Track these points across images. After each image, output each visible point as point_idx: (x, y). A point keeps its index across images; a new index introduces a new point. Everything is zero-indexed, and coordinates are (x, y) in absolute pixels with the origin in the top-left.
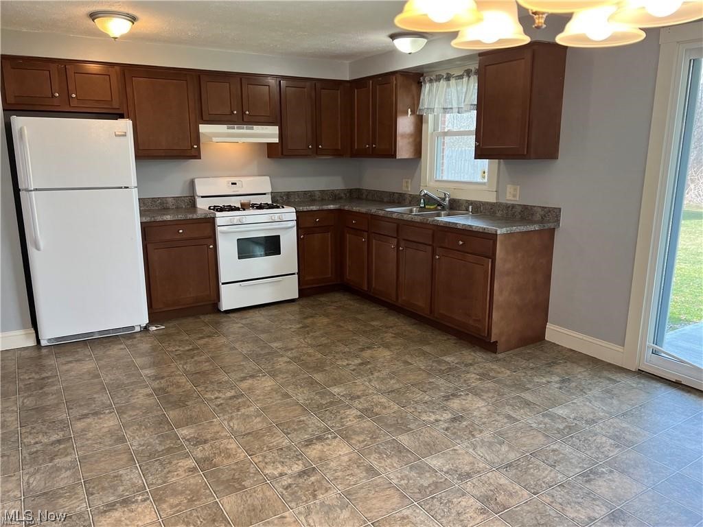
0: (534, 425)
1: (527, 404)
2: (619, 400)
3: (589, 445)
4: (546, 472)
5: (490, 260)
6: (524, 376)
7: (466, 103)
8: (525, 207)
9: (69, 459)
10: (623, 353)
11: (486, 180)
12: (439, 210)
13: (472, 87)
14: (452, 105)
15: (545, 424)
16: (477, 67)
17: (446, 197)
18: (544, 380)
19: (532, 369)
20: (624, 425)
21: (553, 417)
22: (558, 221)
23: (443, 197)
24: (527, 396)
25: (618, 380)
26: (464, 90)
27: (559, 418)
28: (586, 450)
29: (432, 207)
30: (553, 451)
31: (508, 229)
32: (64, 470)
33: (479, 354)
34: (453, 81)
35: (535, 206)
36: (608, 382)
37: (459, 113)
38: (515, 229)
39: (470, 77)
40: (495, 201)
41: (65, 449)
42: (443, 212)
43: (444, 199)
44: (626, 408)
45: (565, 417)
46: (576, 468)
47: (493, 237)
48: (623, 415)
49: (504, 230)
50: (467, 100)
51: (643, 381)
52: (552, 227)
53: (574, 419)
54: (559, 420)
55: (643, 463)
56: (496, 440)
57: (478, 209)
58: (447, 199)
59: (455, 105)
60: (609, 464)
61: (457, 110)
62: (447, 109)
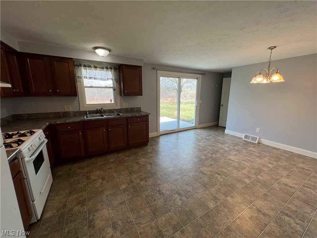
9: (289, 206)
32: (295, 204)
41: (287, 210)
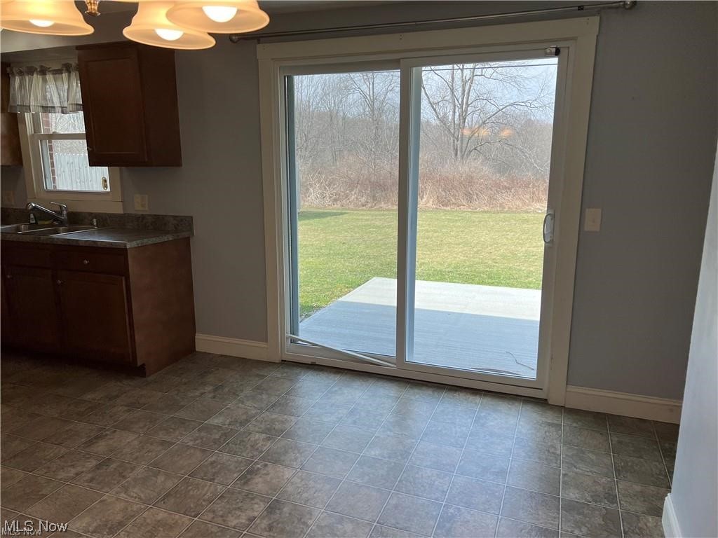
0: (190, 443)
1: (182, 422)
2: (268, 394)
3: (245, 446)
4: (206, 489)
5: (123, 278)
6: (177, 394)
7: (70, 101)
8: (157, 217)
10: (267, 348)
11: (109, 190)
12: (56, 226)
13: (75, 84)
14: (53, 103)
15: (202, 438)
16: (77, 62)
17: (62, 211)
18: (197, 393)
19: (185, 384)
20: (274, 416)
21: (208, 429)
22: (191, 230)
23: (59, 210)
24: (181, 414)
25: (266, 374)
26: (66, 87)
27: (215, 429)
28: (241, 452)
29: (47, 223)
30: (212, 463)
31: (138, 242)
33: (125, 382)
34: (49, 77)
35: (166, 216)
36: (257, 379)
37: (63, 113)
38: (146, 241)
39: (70, 72)
40: (122, 212)
42: (61, 228)
43: (60, 213)
44: (273, 399)
45: (220, 425)
46: (234, 473)
47: (122, 252)
48: (272, 406)
49: (134, 244)
50: (70, 99)
51: (286, 370)
52: (187, 236)
53: (229, 425)
54: (215, 431)
55: (292, 448)
56: (151, 474)
57: (105, 222)
58: (65, 212)
59: (57, 103)
60: (263, 459)
61: (60, 109)
62: (47, 107)
